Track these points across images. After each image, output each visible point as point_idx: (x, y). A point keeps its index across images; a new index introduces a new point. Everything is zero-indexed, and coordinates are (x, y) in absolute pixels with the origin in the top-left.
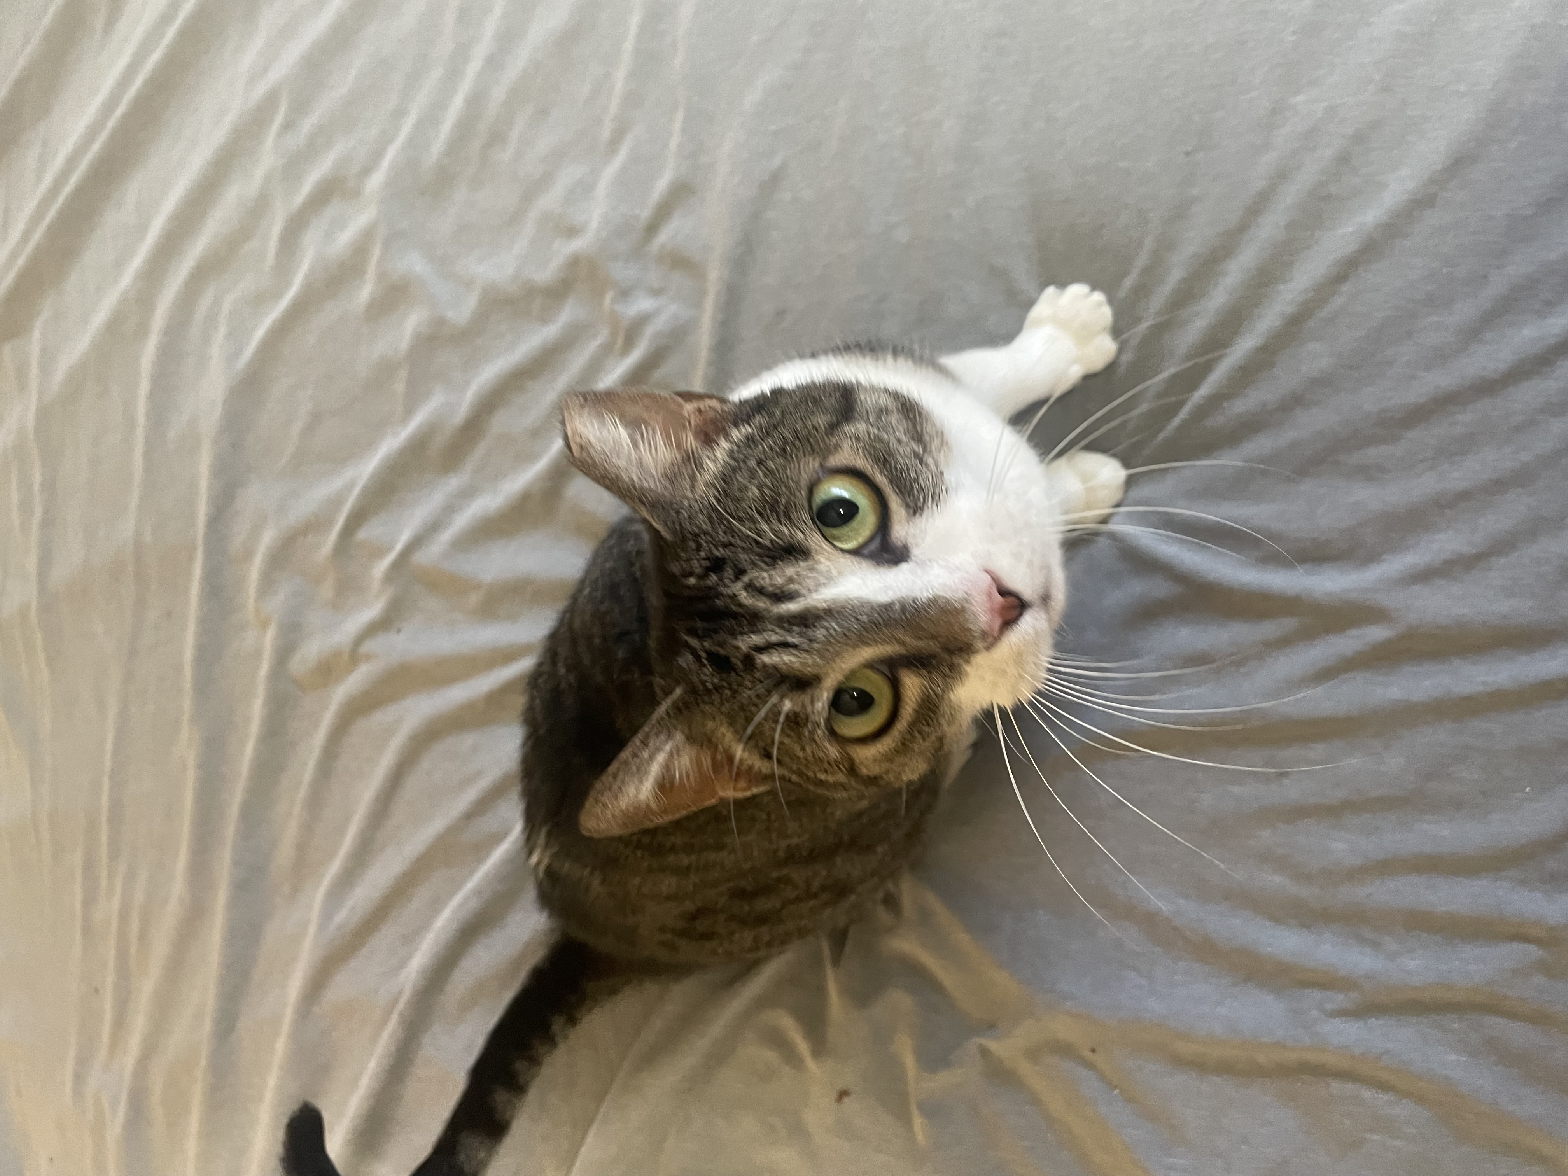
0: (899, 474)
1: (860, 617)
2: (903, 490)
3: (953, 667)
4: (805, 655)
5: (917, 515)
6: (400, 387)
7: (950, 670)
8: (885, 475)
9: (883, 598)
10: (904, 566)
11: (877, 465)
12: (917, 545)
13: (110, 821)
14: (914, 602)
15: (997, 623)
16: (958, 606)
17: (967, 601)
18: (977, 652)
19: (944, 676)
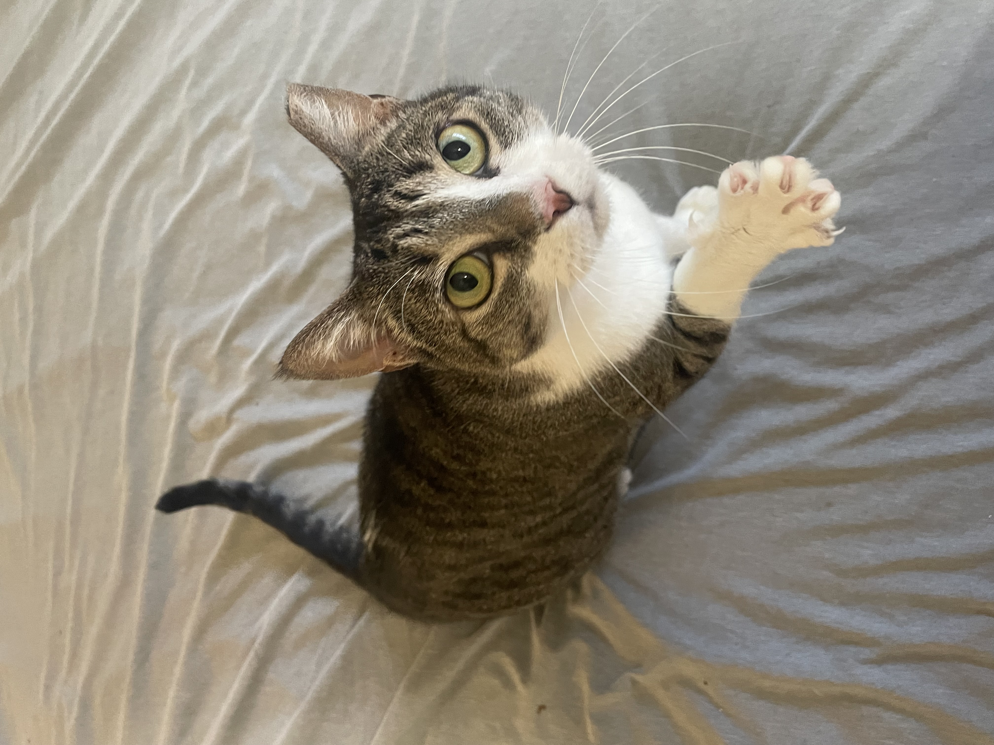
0: (497, 122)
2: (498, 132)
4: (427, 237)
5: (507, 148)
7: (525, 252)
8: (487, 123)
9: (480, 197)
11: (483, 117)
12: (505, 167)
14: (498, 197)
16: (525, 196)
17: (531, 193)
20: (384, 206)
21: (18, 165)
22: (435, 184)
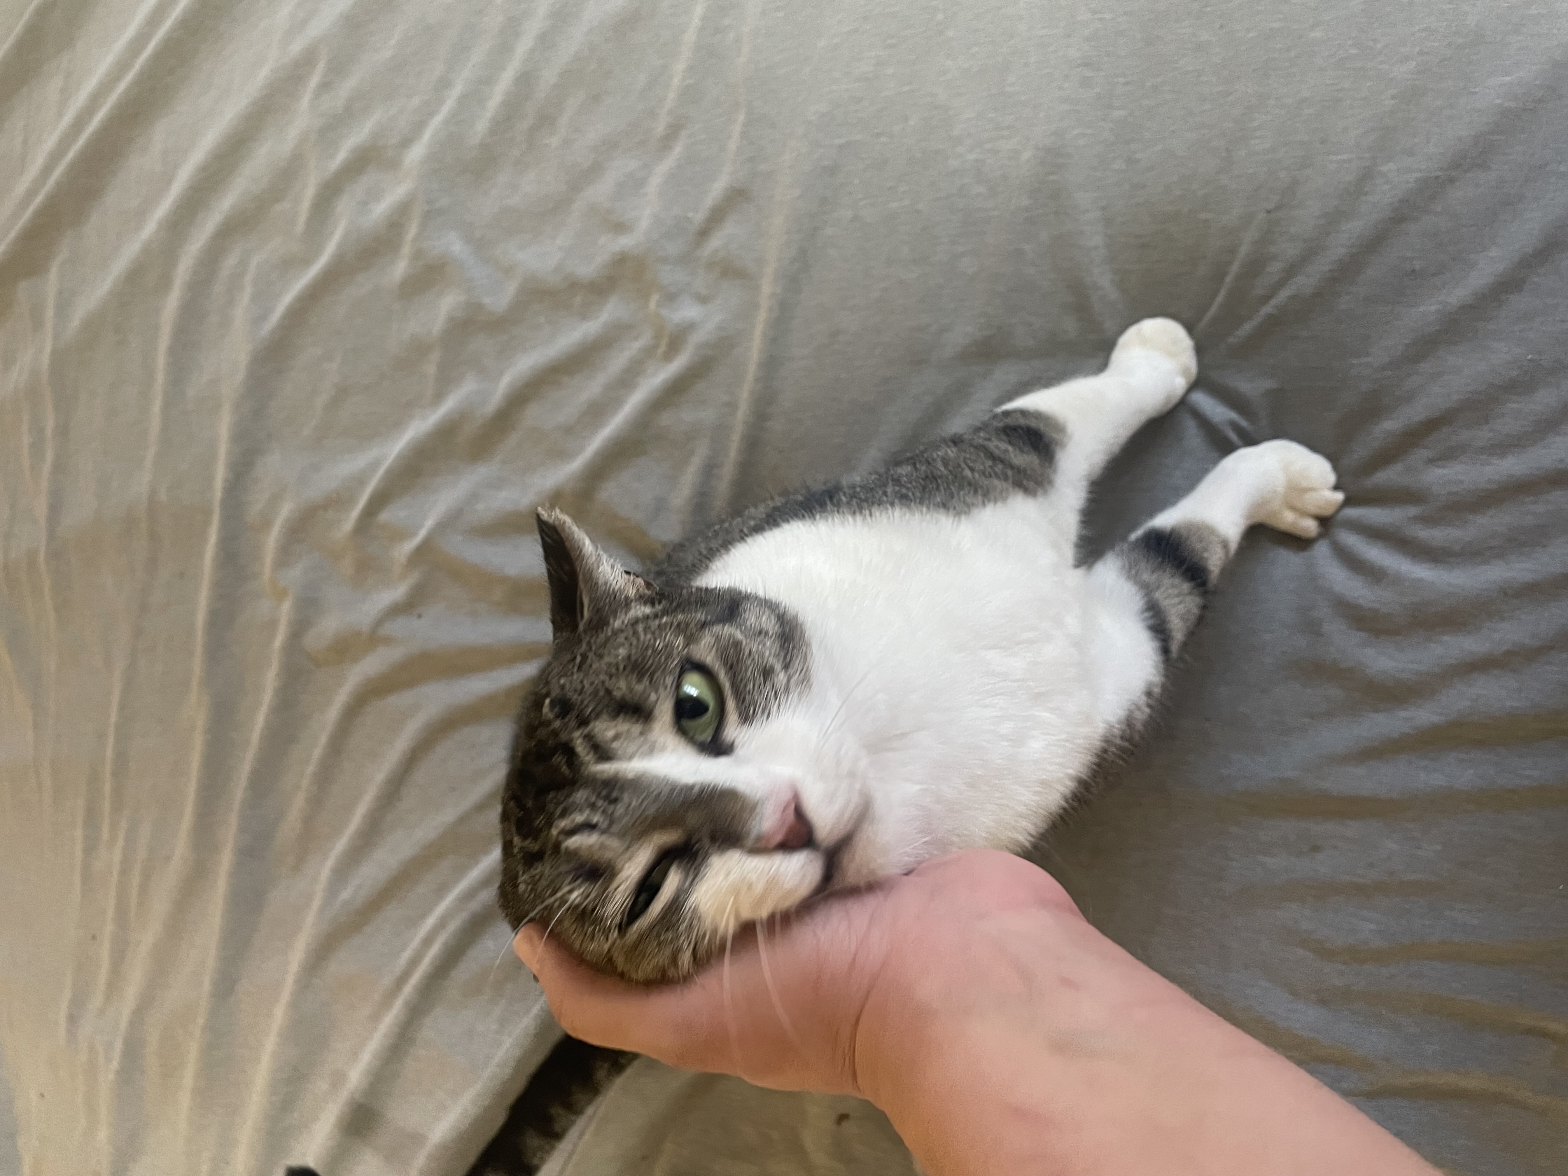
0: (739, 682)
5: (748, 722)
6: (431, 370)
8: (728, 678)
11: (724, 667)
12: (742, 747)
13: (114, 774)
21: (31, 193)
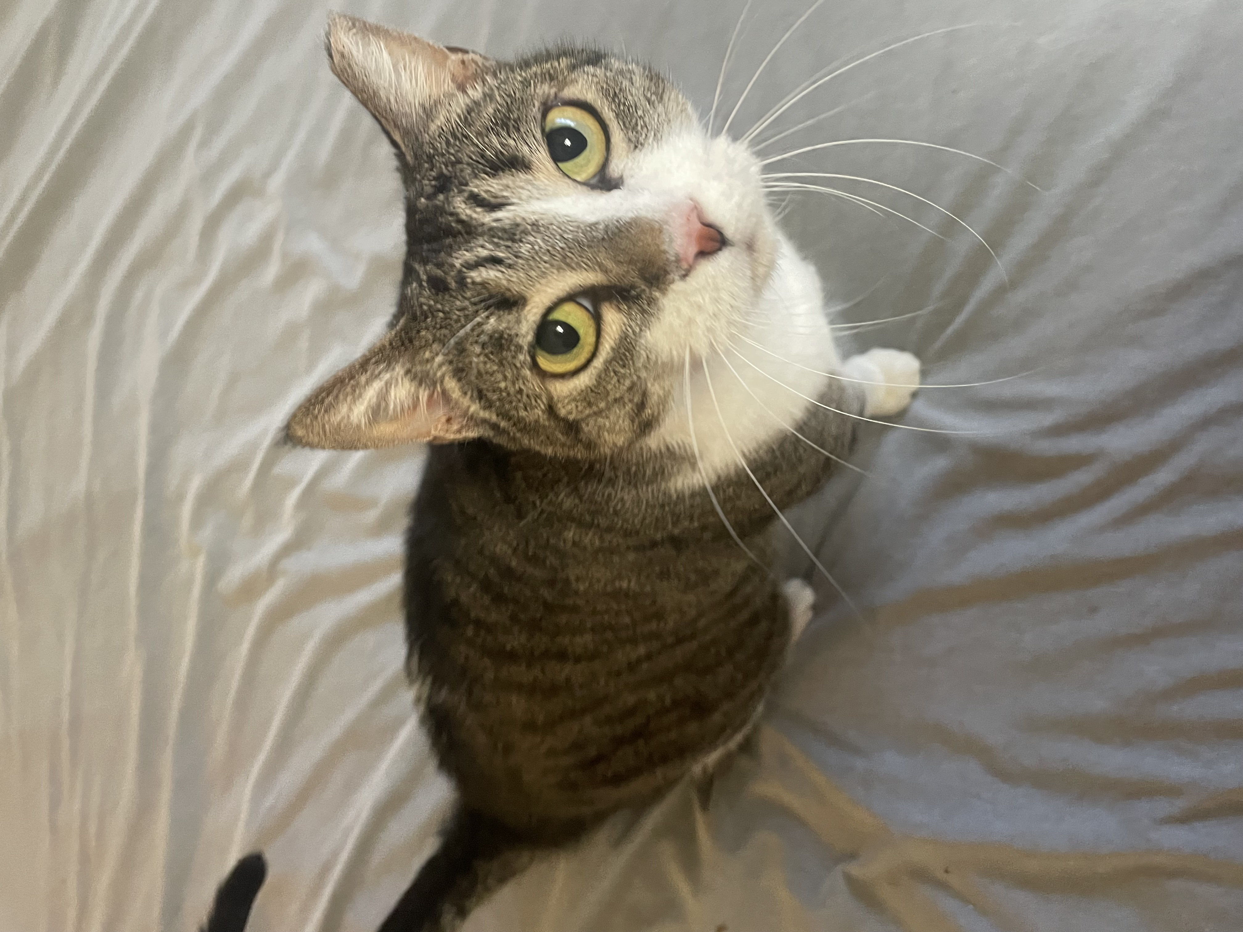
0: (626, 109)
1: (566, 236)
2: (627, 125)
3: (652, 301)
4: (510, 272)
5: (637, 150)
6: (303, 345)
7: (649, 305)
8: (612, 109)
9: (591, 218)
10: (615, 193)
11: (607, 99)
12: (632, 176)
14: (618, 221)
15: (693, 250)
16: (657, 226)
17: (666, 223)
18: (673, 281)
19: (643, 311)
20: (452, 214)
22: (529, 191)
